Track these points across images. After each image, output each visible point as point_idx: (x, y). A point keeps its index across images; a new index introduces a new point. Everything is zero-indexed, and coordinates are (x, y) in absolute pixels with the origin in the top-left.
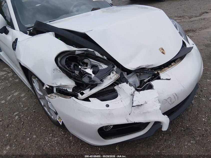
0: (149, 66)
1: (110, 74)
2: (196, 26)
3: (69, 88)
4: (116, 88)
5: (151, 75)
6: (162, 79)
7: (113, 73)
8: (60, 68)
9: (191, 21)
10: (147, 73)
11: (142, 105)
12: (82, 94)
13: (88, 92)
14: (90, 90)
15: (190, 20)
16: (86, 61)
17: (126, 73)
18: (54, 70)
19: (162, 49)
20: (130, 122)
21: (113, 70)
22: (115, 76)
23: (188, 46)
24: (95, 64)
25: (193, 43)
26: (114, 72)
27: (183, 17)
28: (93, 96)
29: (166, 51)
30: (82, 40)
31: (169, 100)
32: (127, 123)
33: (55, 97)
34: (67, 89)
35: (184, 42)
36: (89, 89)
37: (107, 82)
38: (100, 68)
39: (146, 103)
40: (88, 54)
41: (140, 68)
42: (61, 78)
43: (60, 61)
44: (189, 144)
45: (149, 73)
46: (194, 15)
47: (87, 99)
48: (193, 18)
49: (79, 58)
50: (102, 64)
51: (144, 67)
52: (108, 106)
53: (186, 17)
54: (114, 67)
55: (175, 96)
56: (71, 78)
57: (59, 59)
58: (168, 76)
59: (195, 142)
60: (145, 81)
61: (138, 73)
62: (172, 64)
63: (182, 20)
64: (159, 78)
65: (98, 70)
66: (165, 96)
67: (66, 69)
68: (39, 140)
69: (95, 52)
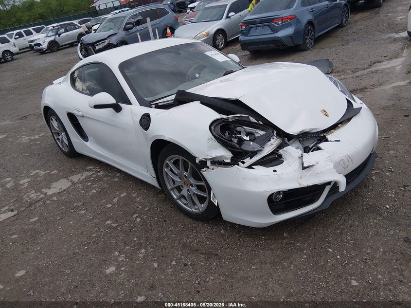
0: (313, 129)
1: (270, 140)
2: (364, 83)
3: (226, 159)
4: (281, 152)
5: (316, 140)
6: (330, 141)
7: (273, 138)
8: (215, 137)
9: (356, 77)
10: (311, 137)
11: (313, 165)
12: (243, 163)
13: (248, 161)
14: (251, 158)
15: (355, 74)
16: (238, 129)
17: (286, 139)
18: (209, 140)
19: (325, 111)
20: (302, 186)
21: (273, 136)
22: (277, 141)
23: (355, 106)
24: (250, 131)
25: (362, 102)
26: (275, 137)
27: (343, 71)
28: (256, 164)
29: (329, 113)
30: (231, 106)
31: (342, 163)
32: (300, 187)
33: (213, 169)
34: (225, 160)
35: (349, 102)
36: (249, 158)
37: (268, 149)
38: (257, 135)
39: (317, 163)
40: (241, 120)
41: (303, 132)
42: (216, 149)
43: (214, 130)
44: (375, 221)
45: (313, 137)
46: (360, 66)
47: (250, 167)
48: (359, 72)
49: (232, 126)
50: (258, 131)
51: (308, 130)
52: (275, 171)
53: (348, 71)
54: (273, 132)
55: (348, 158)
56: (227, 147)
57: (212, 128)
58: (337, 137)
59: (382, 218)
60: (310, 146)
61: (301, 138)
62: (339, 126)
63: (343, 77)
64: (327, 140)
65: (255, 138)
66: (337, 158)
67: (222, 137)
68: (181, 239)
69: (250, 117)
